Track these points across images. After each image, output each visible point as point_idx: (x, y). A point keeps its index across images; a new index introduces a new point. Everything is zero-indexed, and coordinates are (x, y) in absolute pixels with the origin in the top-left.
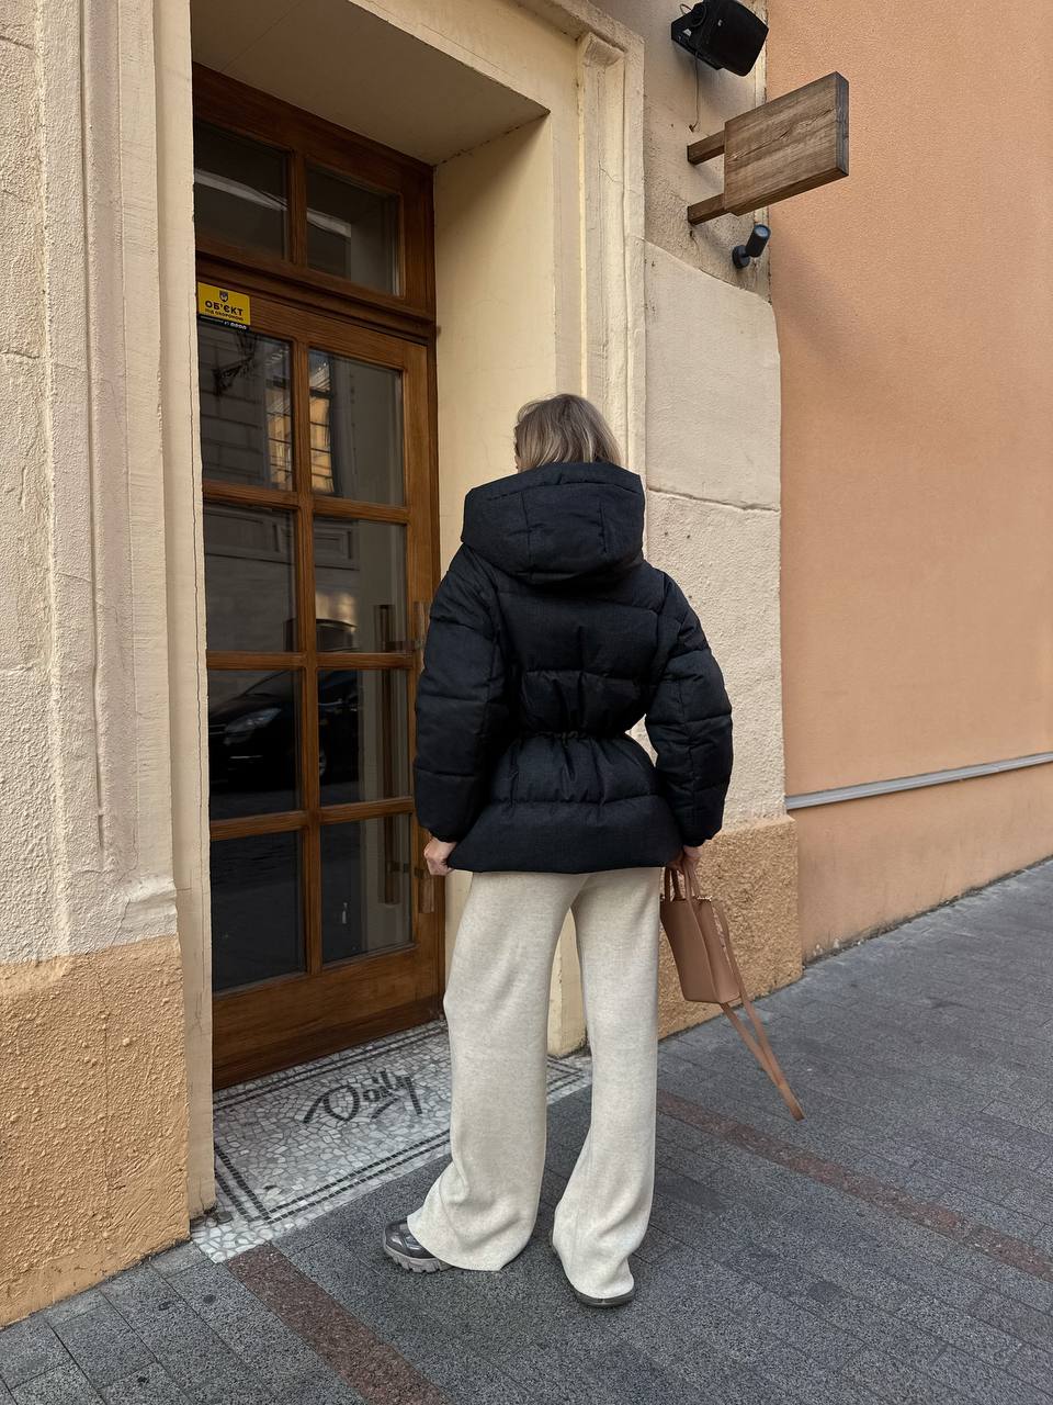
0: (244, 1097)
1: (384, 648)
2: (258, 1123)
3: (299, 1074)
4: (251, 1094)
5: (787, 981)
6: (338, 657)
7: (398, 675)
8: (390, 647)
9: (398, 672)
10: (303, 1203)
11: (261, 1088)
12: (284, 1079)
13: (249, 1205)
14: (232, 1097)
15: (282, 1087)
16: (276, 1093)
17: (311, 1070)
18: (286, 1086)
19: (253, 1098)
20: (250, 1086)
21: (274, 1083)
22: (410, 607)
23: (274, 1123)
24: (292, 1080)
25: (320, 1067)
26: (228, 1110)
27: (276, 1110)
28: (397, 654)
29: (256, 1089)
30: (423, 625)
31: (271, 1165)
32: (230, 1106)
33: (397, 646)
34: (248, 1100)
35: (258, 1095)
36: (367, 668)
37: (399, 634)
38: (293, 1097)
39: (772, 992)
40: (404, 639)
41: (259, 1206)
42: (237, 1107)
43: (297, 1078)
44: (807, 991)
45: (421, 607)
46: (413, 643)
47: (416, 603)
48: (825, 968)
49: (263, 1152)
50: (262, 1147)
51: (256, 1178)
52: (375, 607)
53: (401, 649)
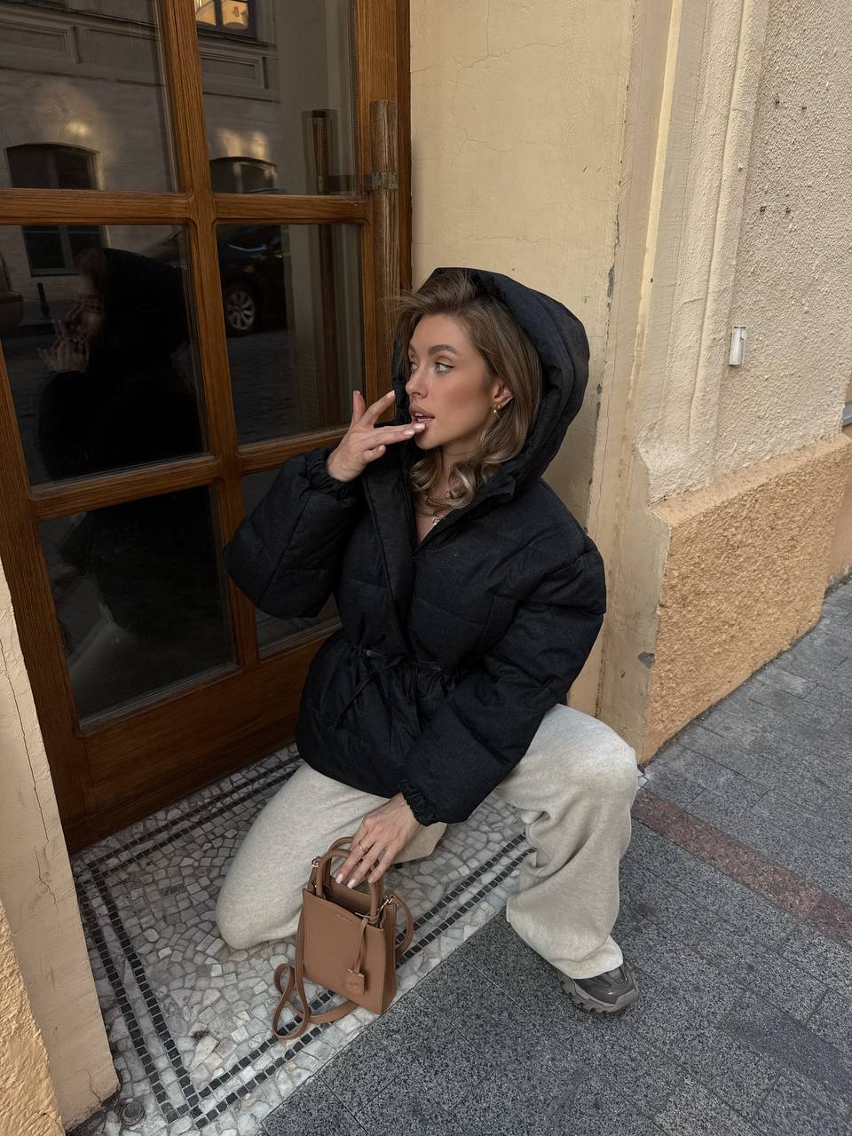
0: (164, 835)
1: (321, 187)
2: (182, 888)
3: (239, 788)
4: (175, 830)
5: (807, 628)
6: (246, 204)
7: (345, 235)
8: (331, 185)
9: (344, 227)
10: (248, 1074)
11: (189, 816)
12: (218, 799)
13: (169, 1078)
14: (150, 835)
15: (215, 815)
16: (208, 826)
17: (253, 781)
18: (221, 811)
19: (177, 836)
20: (174, 813)
21: (204, 807)
22: (364, 110)
23: (205, 888)
24: (228, 800)
25: (265, 775)
26: (143, 862)
27: (206, 862)
28: (341, 197)
29: (181, 819)
30: (385, 145)
31: (202, 983)
32: (147, 853)
33: (343, 184)
34: (170, 840)
35: (185, 831)
36: (296, 221)
37: (344, 162)
38: (229, 834)
39: (793, 645)
40: (352, 172)
41: (184, 1081)
42: (156, 855)
43: (236, 796)
44: (832, 642)
45: (383, 111)
46: (368, 178)
47: (374, 107)
48: (839, 604)
49: (189, 953)
50: (190, 940)
51: (180, 1012)
52: (304, 113)
53: (348, 189)
